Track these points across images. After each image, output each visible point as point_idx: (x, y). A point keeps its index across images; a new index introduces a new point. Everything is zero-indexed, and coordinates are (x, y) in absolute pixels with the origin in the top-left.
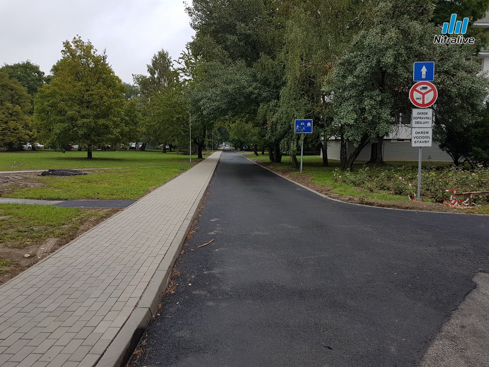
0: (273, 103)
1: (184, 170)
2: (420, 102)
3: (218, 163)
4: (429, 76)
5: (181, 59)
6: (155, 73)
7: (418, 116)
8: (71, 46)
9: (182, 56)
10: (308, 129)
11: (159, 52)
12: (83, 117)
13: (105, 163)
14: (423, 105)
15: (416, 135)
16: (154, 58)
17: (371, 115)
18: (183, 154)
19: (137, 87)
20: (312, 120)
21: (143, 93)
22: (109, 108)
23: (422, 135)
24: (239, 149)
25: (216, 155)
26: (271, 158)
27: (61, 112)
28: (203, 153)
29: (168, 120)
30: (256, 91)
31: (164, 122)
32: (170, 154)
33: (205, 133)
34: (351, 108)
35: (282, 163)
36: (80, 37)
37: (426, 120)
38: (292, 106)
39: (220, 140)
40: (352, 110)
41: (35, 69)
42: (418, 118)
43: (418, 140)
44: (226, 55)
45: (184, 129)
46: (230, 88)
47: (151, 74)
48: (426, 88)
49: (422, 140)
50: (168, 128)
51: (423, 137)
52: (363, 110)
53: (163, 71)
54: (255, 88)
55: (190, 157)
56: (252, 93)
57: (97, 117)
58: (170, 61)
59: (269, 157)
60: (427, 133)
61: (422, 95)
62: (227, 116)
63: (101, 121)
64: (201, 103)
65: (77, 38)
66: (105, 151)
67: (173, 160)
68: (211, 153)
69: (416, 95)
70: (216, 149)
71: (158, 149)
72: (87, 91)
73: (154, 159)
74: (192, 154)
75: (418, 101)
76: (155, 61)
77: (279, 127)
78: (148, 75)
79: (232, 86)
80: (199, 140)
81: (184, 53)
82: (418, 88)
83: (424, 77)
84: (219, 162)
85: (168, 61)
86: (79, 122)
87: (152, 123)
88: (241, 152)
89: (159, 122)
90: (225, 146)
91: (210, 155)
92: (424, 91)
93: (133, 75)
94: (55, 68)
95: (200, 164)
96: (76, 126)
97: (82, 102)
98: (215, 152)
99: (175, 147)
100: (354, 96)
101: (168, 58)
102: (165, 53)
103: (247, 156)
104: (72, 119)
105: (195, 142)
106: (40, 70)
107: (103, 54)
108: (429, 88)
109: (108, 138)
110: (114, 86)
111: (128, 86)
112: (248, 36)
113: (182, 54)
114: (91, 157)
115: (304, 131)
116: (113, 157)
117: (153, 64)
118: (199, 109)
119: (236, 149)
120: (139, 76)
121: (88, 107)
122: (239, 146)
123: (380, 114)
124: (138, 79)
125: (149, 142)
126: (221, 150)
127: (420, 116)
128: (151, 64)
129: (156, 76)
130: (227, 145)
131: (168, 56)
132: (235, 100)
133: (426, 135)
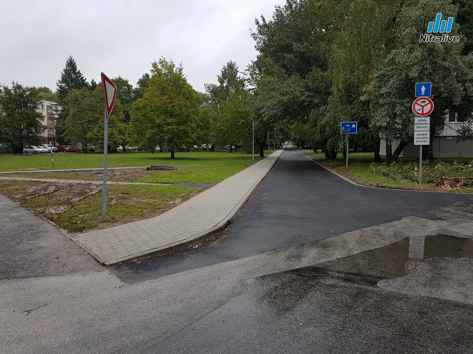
0: (322, 108)
1: (247, 166)
2: (421, 112)
3: (277, 161)
4: (426, 93)
5: (247, 71)
6: (224, 82)
7: (419, 122)
8: (158, 66)
9: (247, 68)
10: (353, 130)
11: (228, 63)
12: (168, 124)
13: (185, 161)
14: (423, 114)
15: (418, 137)
16: (223, 69)
17: (402, 119)
18: (247, 153)
19: (208, 94)
20: (356, 122)
21: (214, 100)
22: (188, 116)
23: (422, 136)
24: (300, 147)
25: (277, 153)
26: (327, 155)
27: (151, 121)
28: (264, 152)
29: (234, 125)
30: (308, 100)
31: (231, 126)
32: (235, 154)
33: (266, 134)
34: (385, 113)
35: (338, 159)
36: (164, 58)
37: (425, 125)
38: (339, 111)
39: (282, 139)
40: (385, 115)
41: (125, 83)
42: (419, 124)
43: (419, 140)
44: (283, 72)
45: (248, 131)
46: (285, 98)
47: (220, 83)
48: (425, 102)
49: (422, 140)
50: (235, 131)
51: (423, 138)
52: (395, 115)
53: (231, 80)
54: (308, 97)
55: (253, 155)
56: (304, 101)
57: (178, 124)
58: (237, 70)
59: (325, 155)
60: (426, 135)
61: (421, 107)
62: (285, 120)
63: (182, 128)
64: (262, 111)
65: (162, 59)
66: (182, 151)
67: (238, 158)
68: (272, 152)
69: (417, 107)
70: (277, 148)
71: (225, 149)
72: (171, 103)
73: (223, 158)
74: (255, 153)
75: (419, 112)
76: (224, 71)
77: (327, 129)
78: (218, 84)
79: (286, 97)
80: (261, 141)
81: (249, 66)
82: (419, 102)
83: (423, 94)
84: (278, 159)
85: (236, 71)
86: (165, 129)
87: (222, 128)
88: (302, 150)
89: (227, 126)
90: (288, 144)
91: (271, 153)
92: (423, 104)
93: (205, 85)
94: (141, 82)
95: (261, 161)
96: (163, 132)
97: (167, 113)
98: (277, 150)
99: (240, 147)
100: (387, 103)
101: (236, 68)
102: (233, 63)
103: (306, 154)
104: (159, 126)
105: (257, 142)
106: (129, 84)
107: (180, 66)
108: (427, 102)
109: (187, 141)
110: (192, 98)
111: (201, 94)
112: (302, 54)
113: (248, 66)
114: (174, 157)
115: (349, 132)
116: (190, 157)
117: (223, 74)
118: (260, 116)
119: (298, 148)
120: (210, 85)
121: (171, 116)
122: (301, 144)
123: (410, 118)
124: (209, 88)
125: (218, 143)
126: (282, 149)
127: (420, 122)
128: (220, 74)
129: (225, 85)
130: (290, 144)
131: (235, 66)
132: (290, 107)
133: (425, 136)
